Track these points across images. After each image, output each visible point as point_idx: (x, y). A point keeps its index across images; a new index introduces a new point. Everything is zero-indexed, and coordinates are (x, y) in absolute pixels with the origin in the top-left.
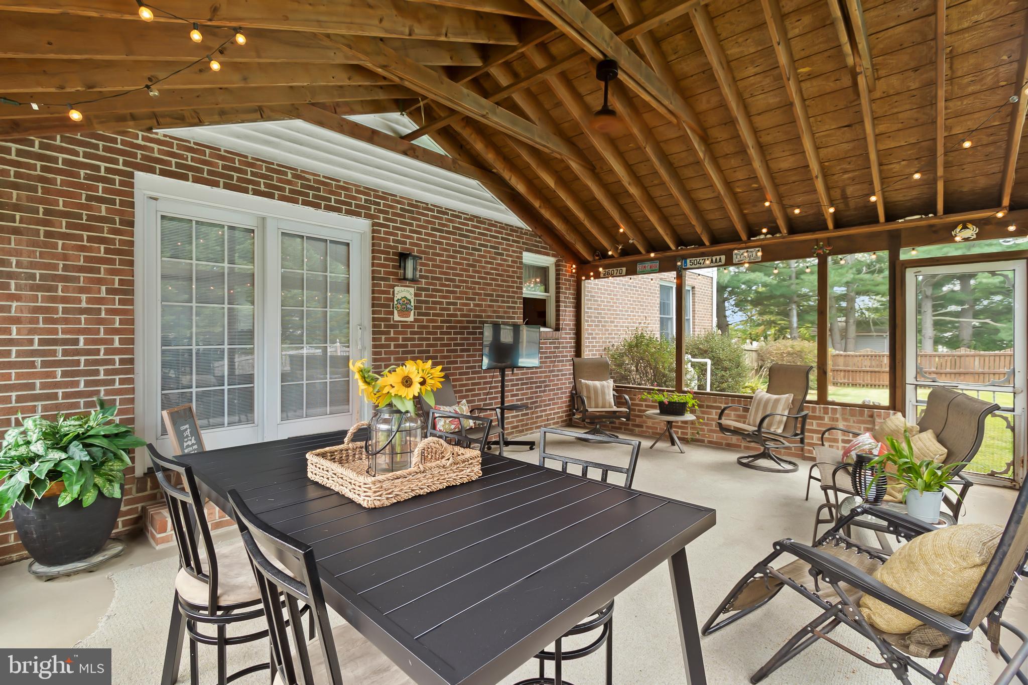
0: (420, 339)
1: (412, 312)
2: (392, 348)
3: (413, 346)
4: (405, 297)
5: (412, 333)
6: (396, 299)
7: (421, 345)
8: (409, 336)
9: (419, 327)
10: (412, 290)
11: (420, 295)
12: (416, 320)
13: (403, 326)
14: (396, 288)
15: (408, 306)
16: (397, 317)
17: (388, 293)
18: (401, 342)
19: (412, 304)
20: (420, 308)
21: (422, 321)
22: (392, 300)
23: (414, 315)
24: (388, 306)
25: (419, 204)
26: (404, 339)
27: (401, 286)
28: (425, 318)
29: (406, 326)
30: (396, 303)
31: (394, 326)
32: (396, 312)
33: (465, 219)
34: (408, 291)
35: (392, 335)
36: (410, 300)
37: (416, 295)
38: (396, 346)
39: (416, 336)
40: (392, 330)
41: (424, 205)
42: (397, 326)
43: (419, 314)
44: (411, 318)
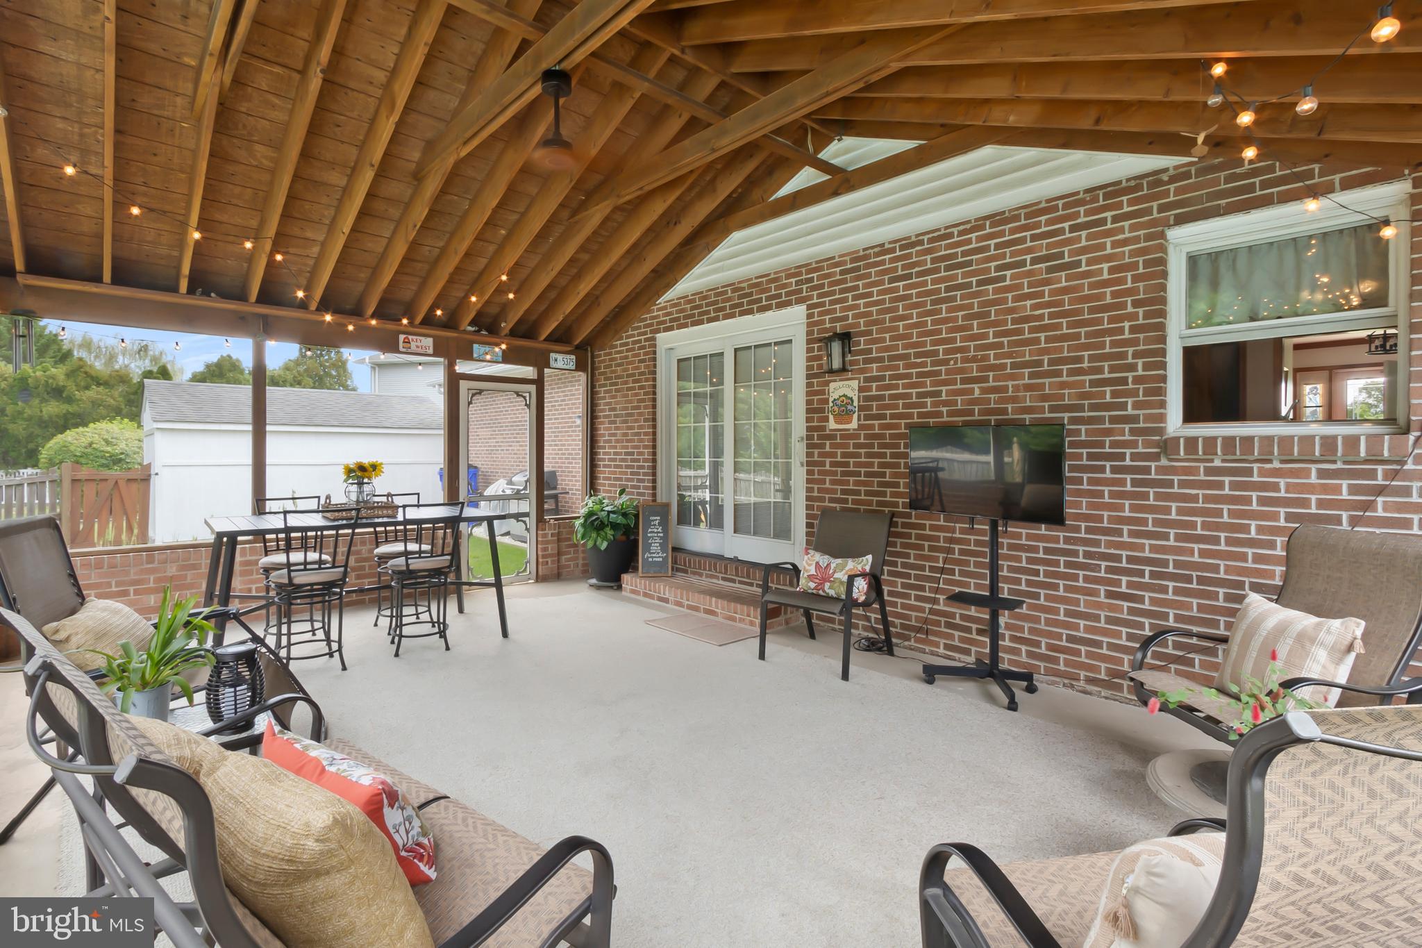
0: (868, 455)
1: (855, 416)
2: (828, 467)
3: (857, 465)
4: (844, 396)
5: (857, 446)
6: (831, 400)
7: (871, 465)
8: (851, 450)
9: (866, 437)
10: (855, 384)
11: (869, 389)
12: (861, 427)
13: (842, 437)
14: (832, 385)
15: (849, 407)
16: (832, 424)
17: (823, 392)
18: (839, 459)
19: (856, 403)
20: (870, 408)
21: (872, 427)
22: (826, 401)
23: (859, 419)
24: (822, 410)
25: (868, 252)
26: (844, 455)
27: (841, 380)
28: (876, 422)
29: (847, 436)
30: (831, 404)
31: (831, 437)
32: (831, 417)
34: (849, 386)
35: (828, 449)
36: (851, 399)
37: (861, 389)
38: (833, 464)
39: (863, 451)
40: (828, 443)
41: (876, 250)
42: (834, 437)
43: (867, 418)
44: (854, 424)
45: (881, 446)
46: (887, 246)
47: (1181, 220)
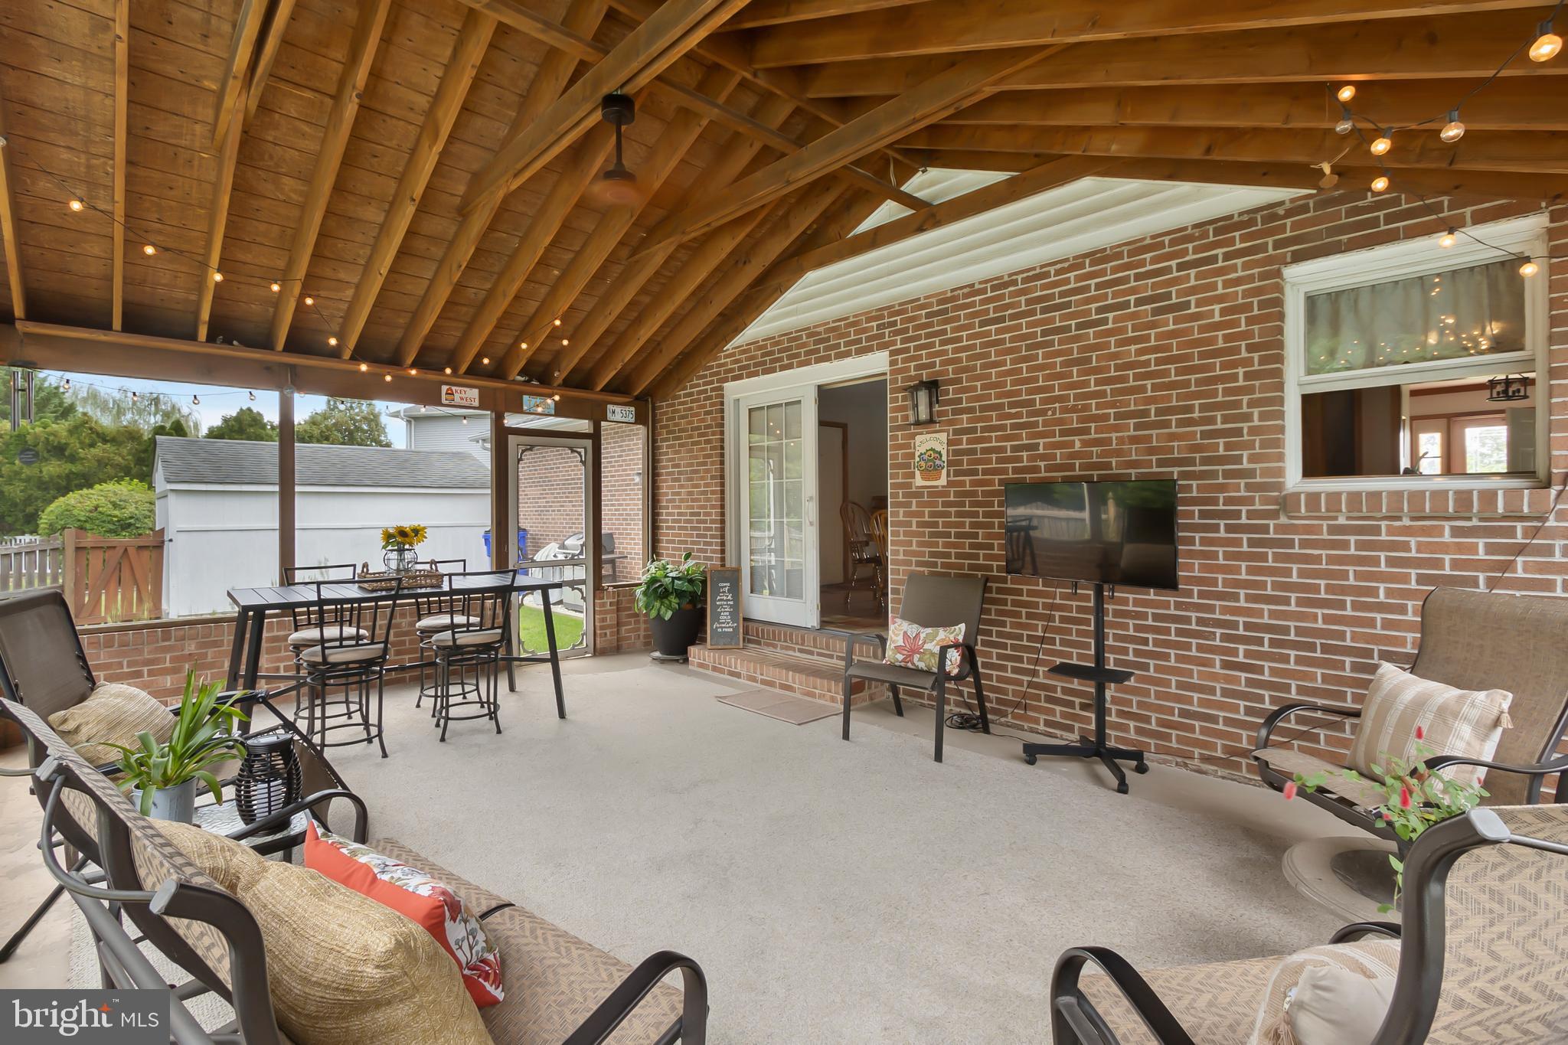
0: (959, 514)
1: (944, 472)
2: (914, 528)
3: (946, 525)
4: (932, 449)
5: (946, 504)
6: (917, 454)
7: (962, 525)
8: (940, 509)
9: (957, 494)
10: (943, 437)
11: (960, 442)
12: (950, 484)
13: (930, 494)
14: (918, 438)
15: (938, 462)
16: (919, 481)
17: (908, 446)
18: (927, 519)
19: (944, 458)
20: (960, 463)
21: (962, 484)
22: (913, 455)
23: (948, 475)
24: (908, 466)
26: (932, 514)
27: (928, 433)
28: (967, 479)
29: (935, 493)
30: (917, 459)
31: (918, 495)
32: (917, 473)
33: (1058, 273)
34: (937, 439)
35: (914, 508)
36: (940, 453)
37: (950, 443)
38: (920, 524)
39: (953, 510)
40: (914, 501)
42: (921, 495)
43: (957, 473)
44: (943, 481)
45: (973, 504)
46: (977, 286)
47: (1298, 258)
